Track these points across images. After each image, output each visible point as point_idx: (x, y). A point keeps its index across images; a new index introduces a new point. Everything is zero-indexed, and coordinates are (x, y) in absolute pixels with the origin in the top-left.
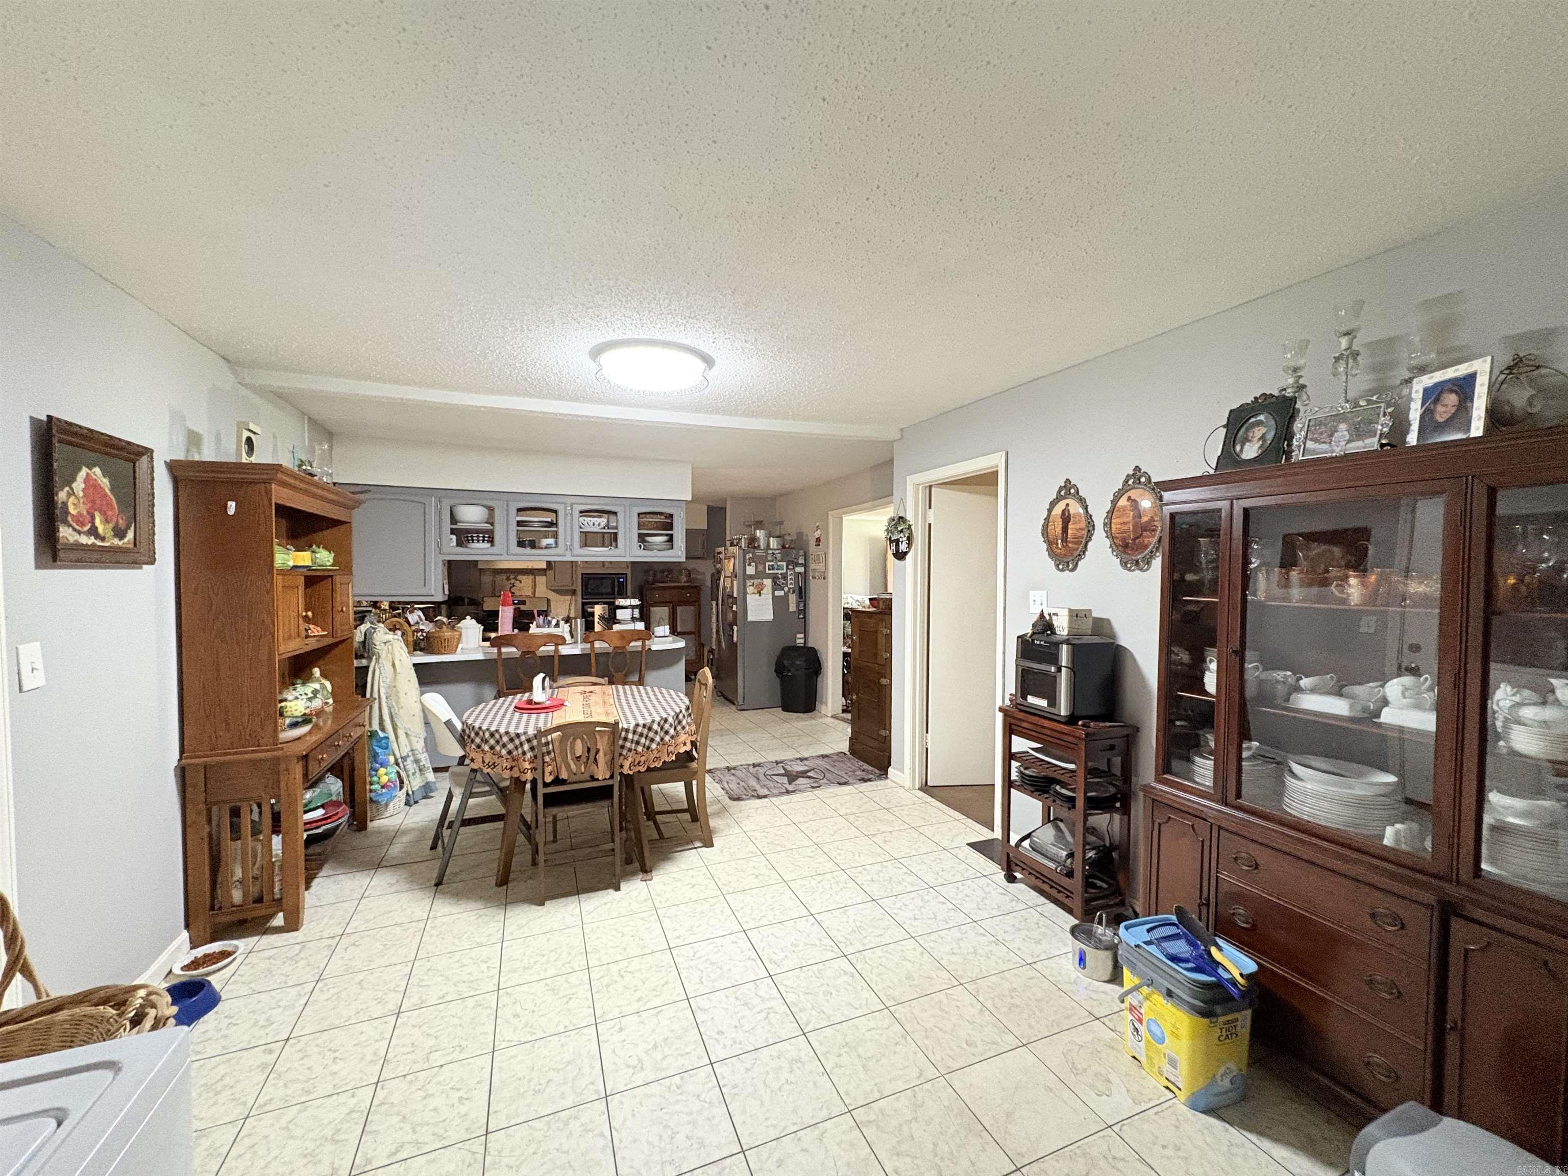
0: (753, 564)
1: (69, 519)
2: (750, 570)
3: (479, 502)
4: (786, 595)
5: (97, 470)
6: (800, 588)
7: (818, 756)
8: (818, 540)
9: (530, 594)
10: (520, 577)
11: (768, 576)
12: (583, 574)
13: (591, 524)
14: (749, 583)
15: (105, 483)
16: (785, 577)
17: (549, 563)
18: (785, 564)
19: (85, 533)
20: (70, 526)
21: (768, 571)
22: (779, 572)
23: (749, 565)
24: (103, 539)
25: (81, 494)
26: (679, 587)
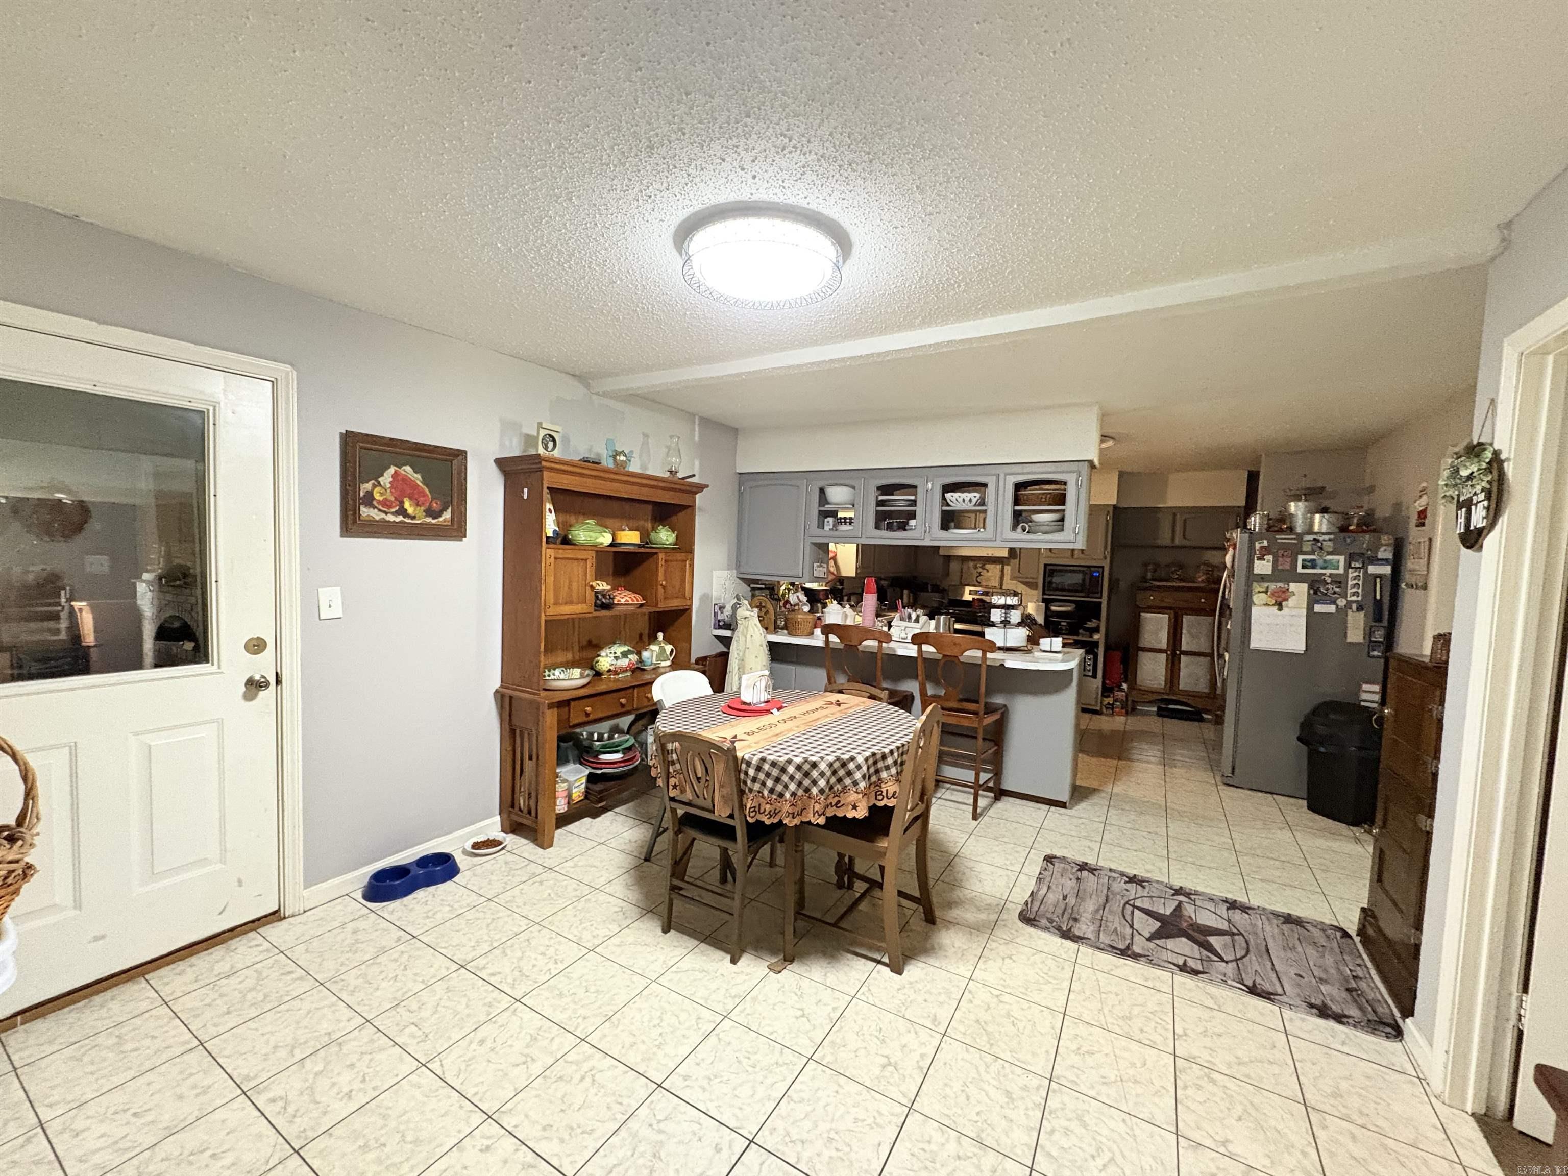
0: (1270, 557)
1: (375, 503)
2: (1263, 567)
3: (842, 482)
4: (1342, 612)
5: (408, 468)
6: (1378, 604)
7: (1277, 915)
8: (1422, 514)
9: (997, 585)
10: (988, 566)
11: (1300, 579)
12: (1046, 565)
13: (960, 500)
14: (1256, 587)
15: (417, 478)
16: (1340, 581)
17: (1012, 551)
18: (1342, 559)
19: (393, 513)
20: (375, 507)
21: (1300, 570)
22: (1328, 572)
23: (1261, 558)
24: (414, 518)
25: (388, 486)
26: (1190, 589)
